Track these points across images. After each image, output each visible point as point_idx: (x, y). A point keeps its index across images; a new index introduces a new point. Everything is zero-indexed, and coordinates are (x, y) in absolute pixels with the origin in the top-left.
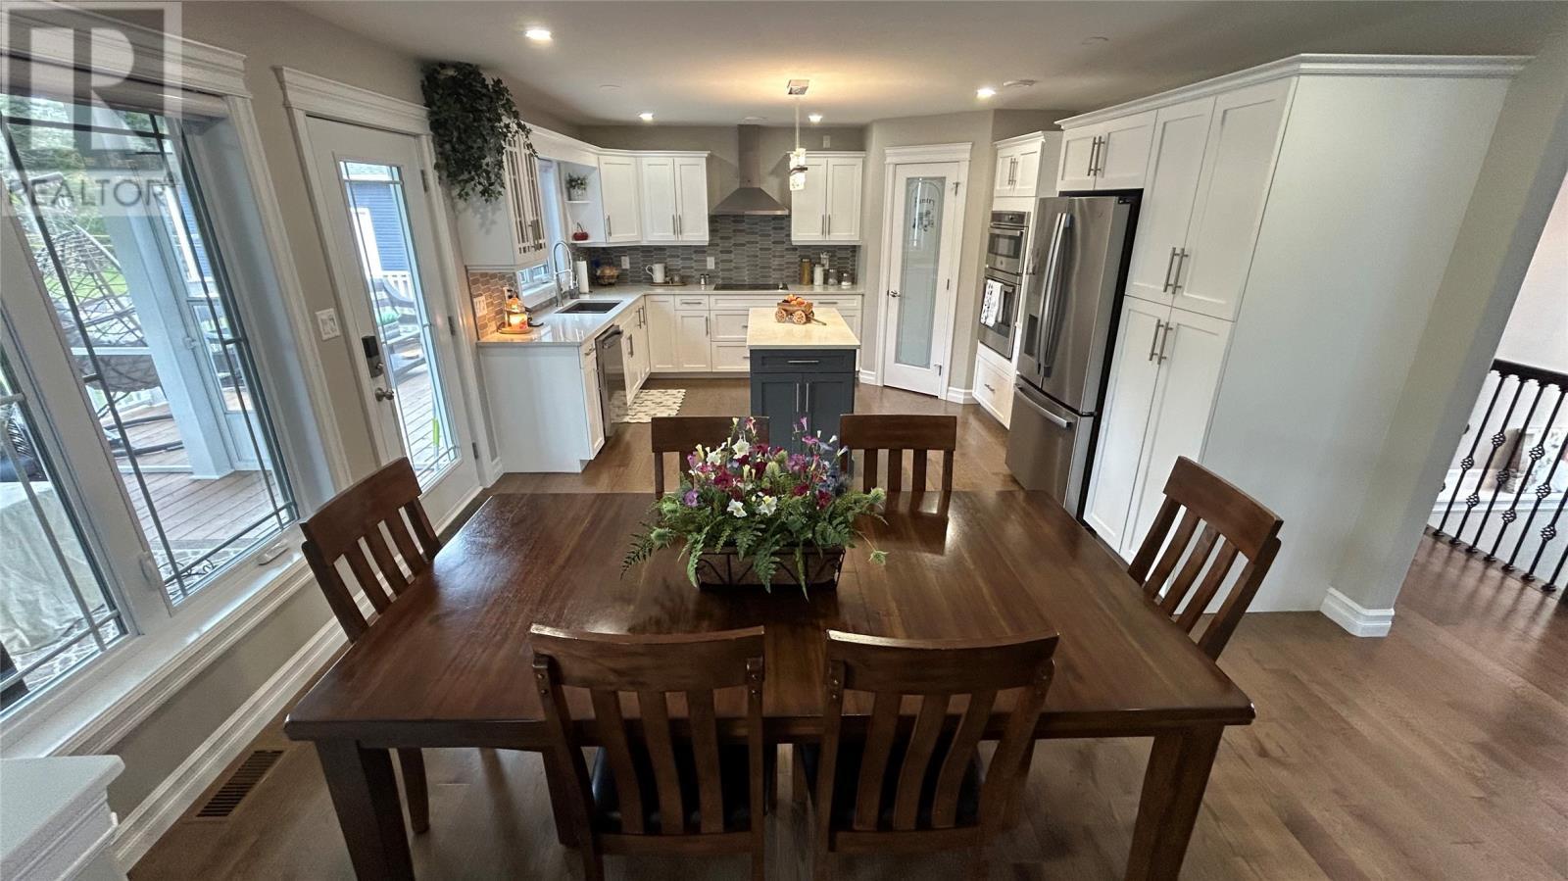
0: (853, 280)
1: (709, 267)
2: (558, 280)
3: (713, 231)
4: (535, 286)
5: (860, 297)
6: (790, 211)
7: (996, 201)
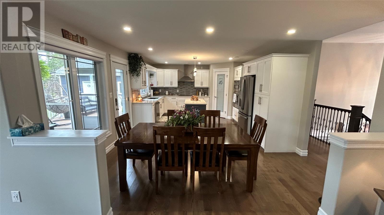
0: (208, 95)
1: (177, 92)
2: (147, 93)
3: (178, 85)
4: (143, 94)
5: (209, 98)
6: (194, 81)
7: (235, 78)
